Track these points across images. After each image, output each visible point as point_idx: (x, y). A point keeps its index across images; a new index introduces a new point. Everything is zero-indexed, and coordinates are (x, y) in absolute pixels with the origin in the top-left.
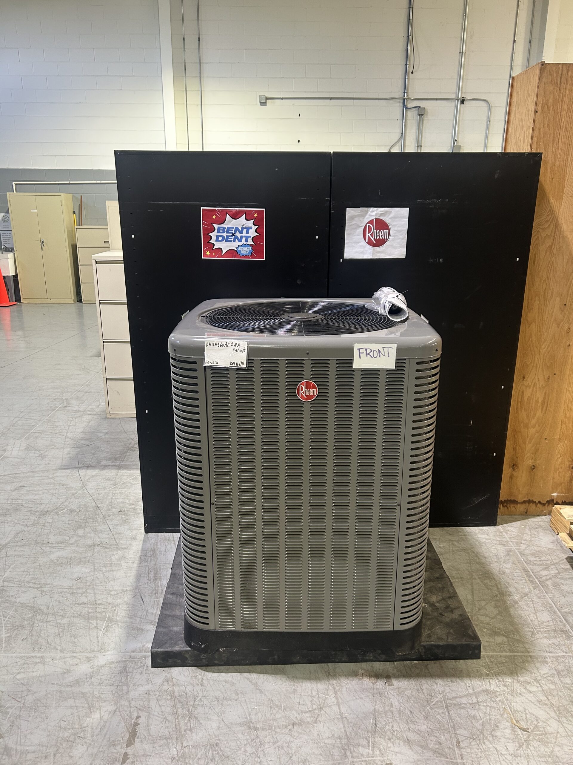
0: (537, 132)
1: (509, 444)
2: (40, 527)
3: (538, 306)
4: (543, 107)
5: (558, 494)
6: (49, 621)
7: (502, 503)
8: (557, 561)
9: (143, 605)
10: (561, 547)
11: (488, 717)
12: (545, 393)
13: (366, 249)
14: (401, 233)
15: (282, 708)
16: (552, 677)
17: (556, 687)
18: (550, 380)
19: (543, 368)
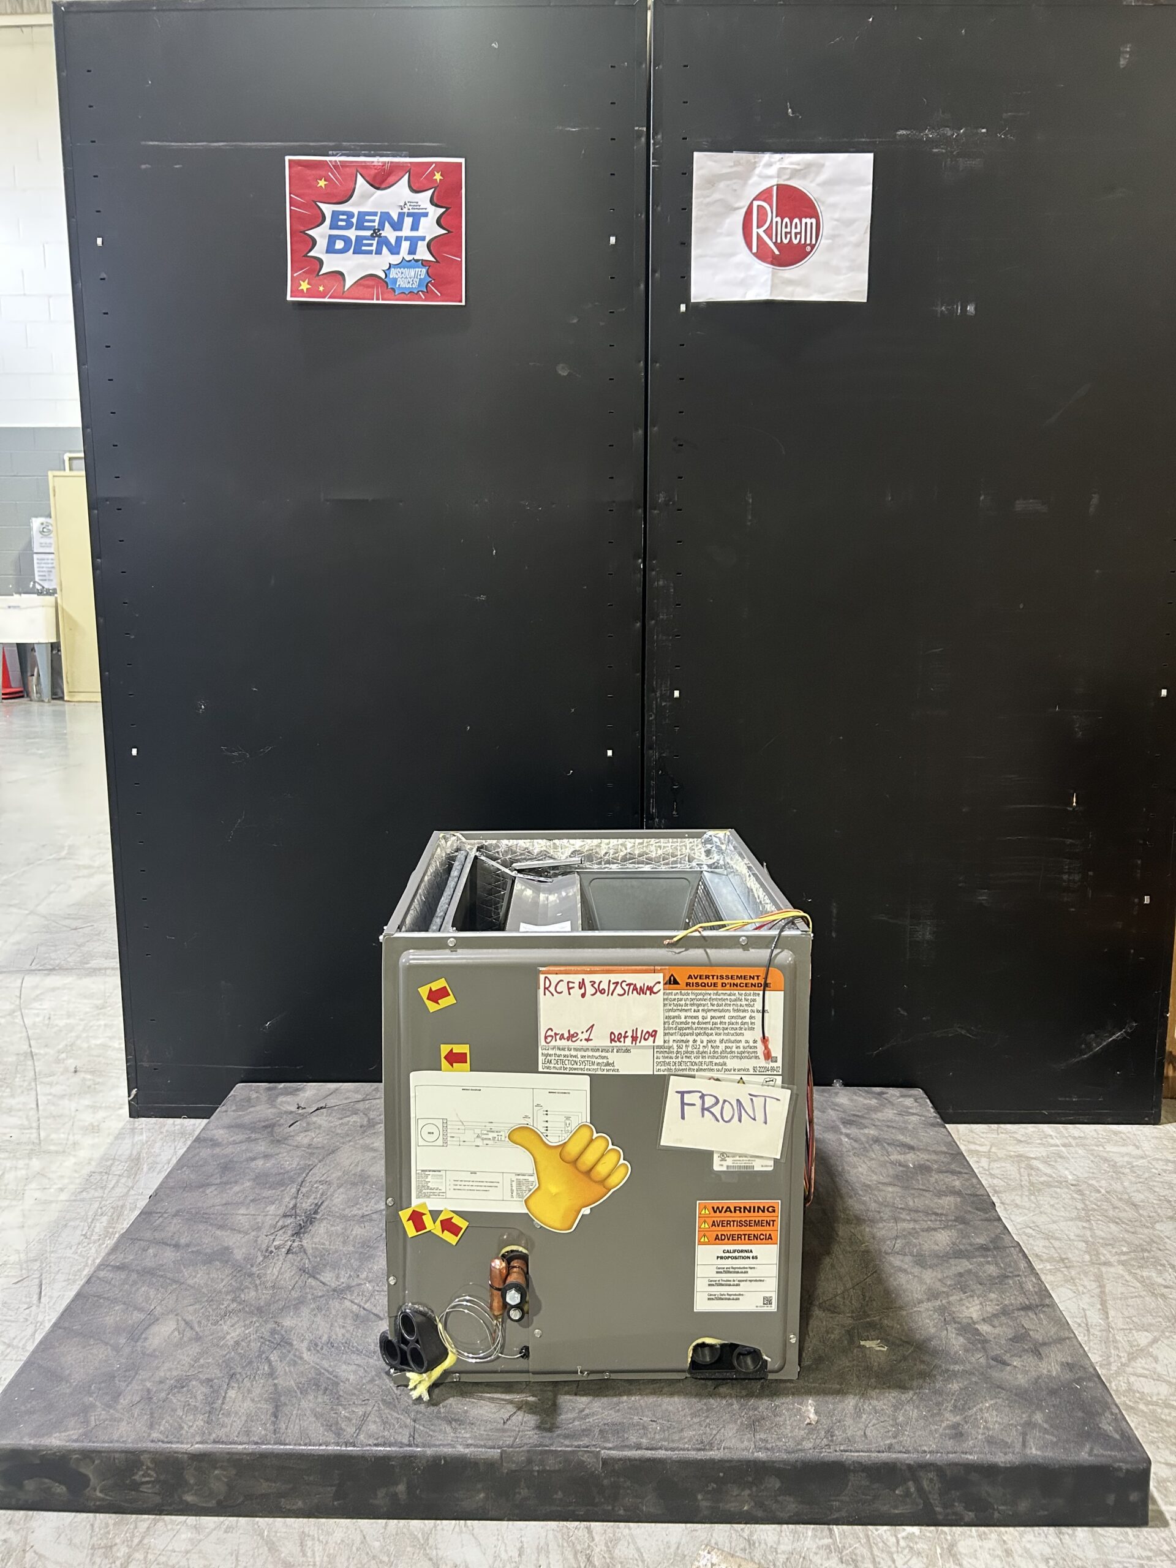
13: (751, 272)
14: (853, 229)
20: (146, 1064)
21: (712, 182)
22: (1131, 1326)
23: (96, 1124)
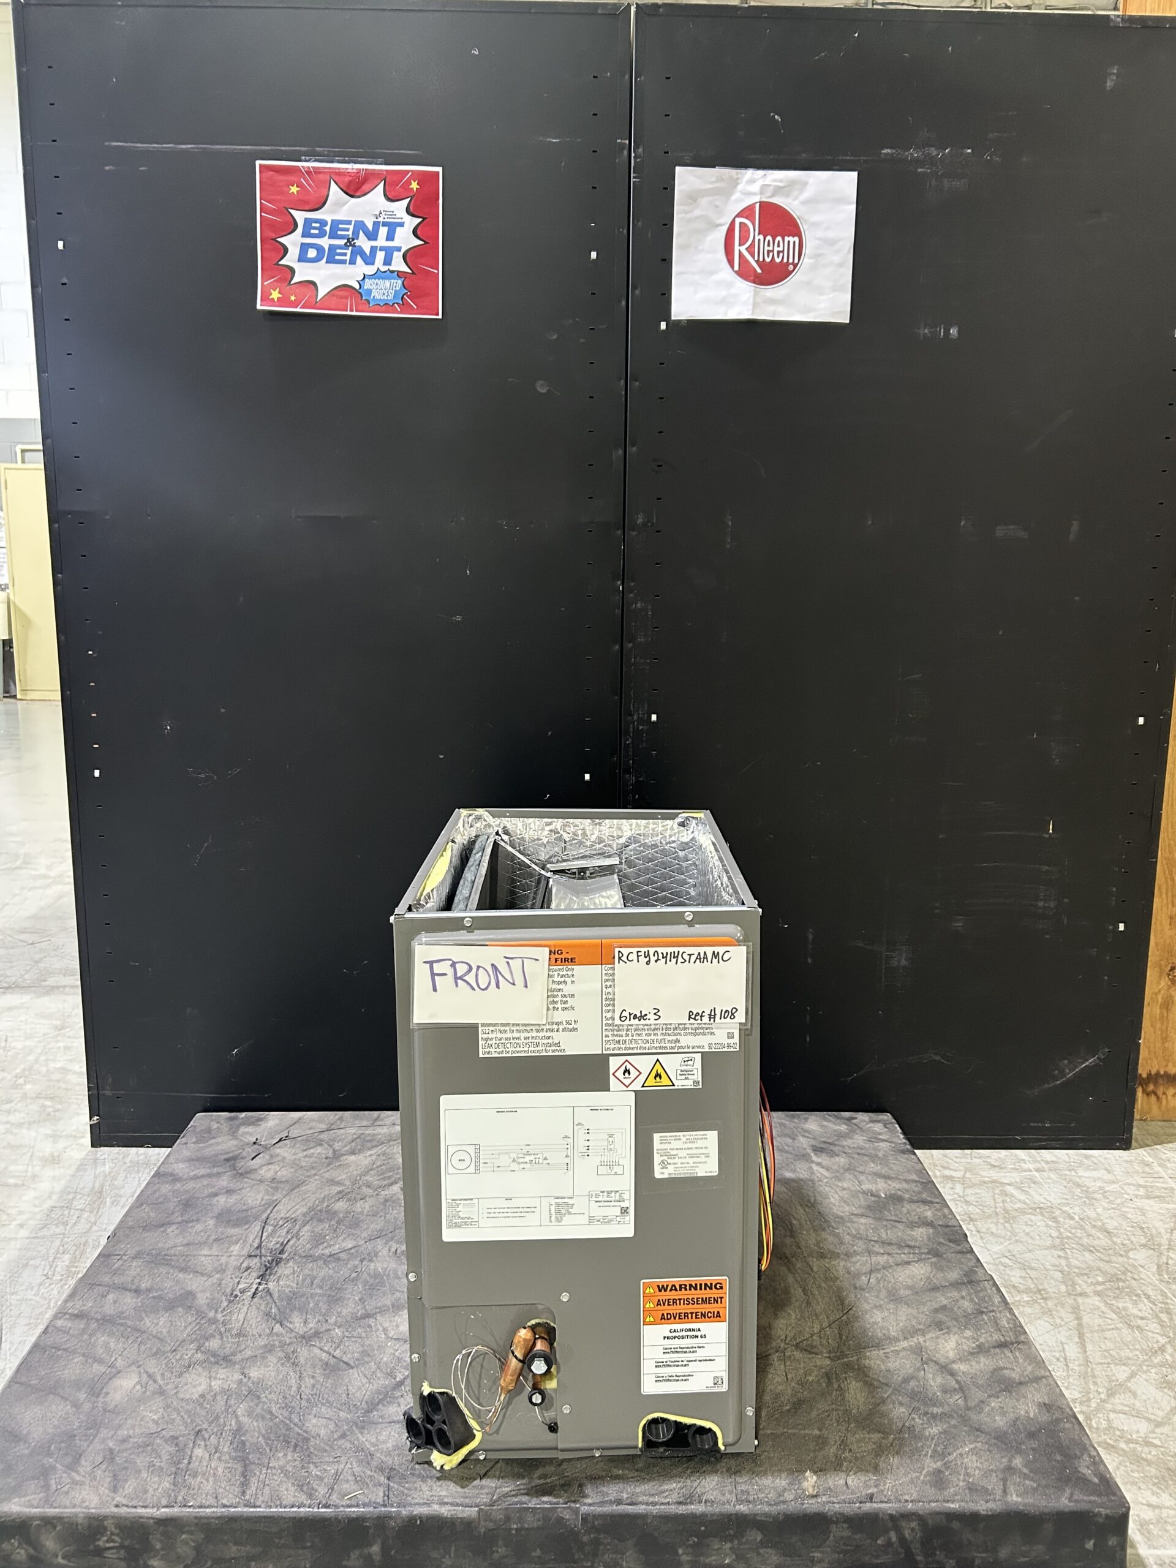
13: (734, 291)
14: (836, 246)
20: (108, 1093)
21: (693, 198)
22: (1109, 1360)
23: (56, 1154)
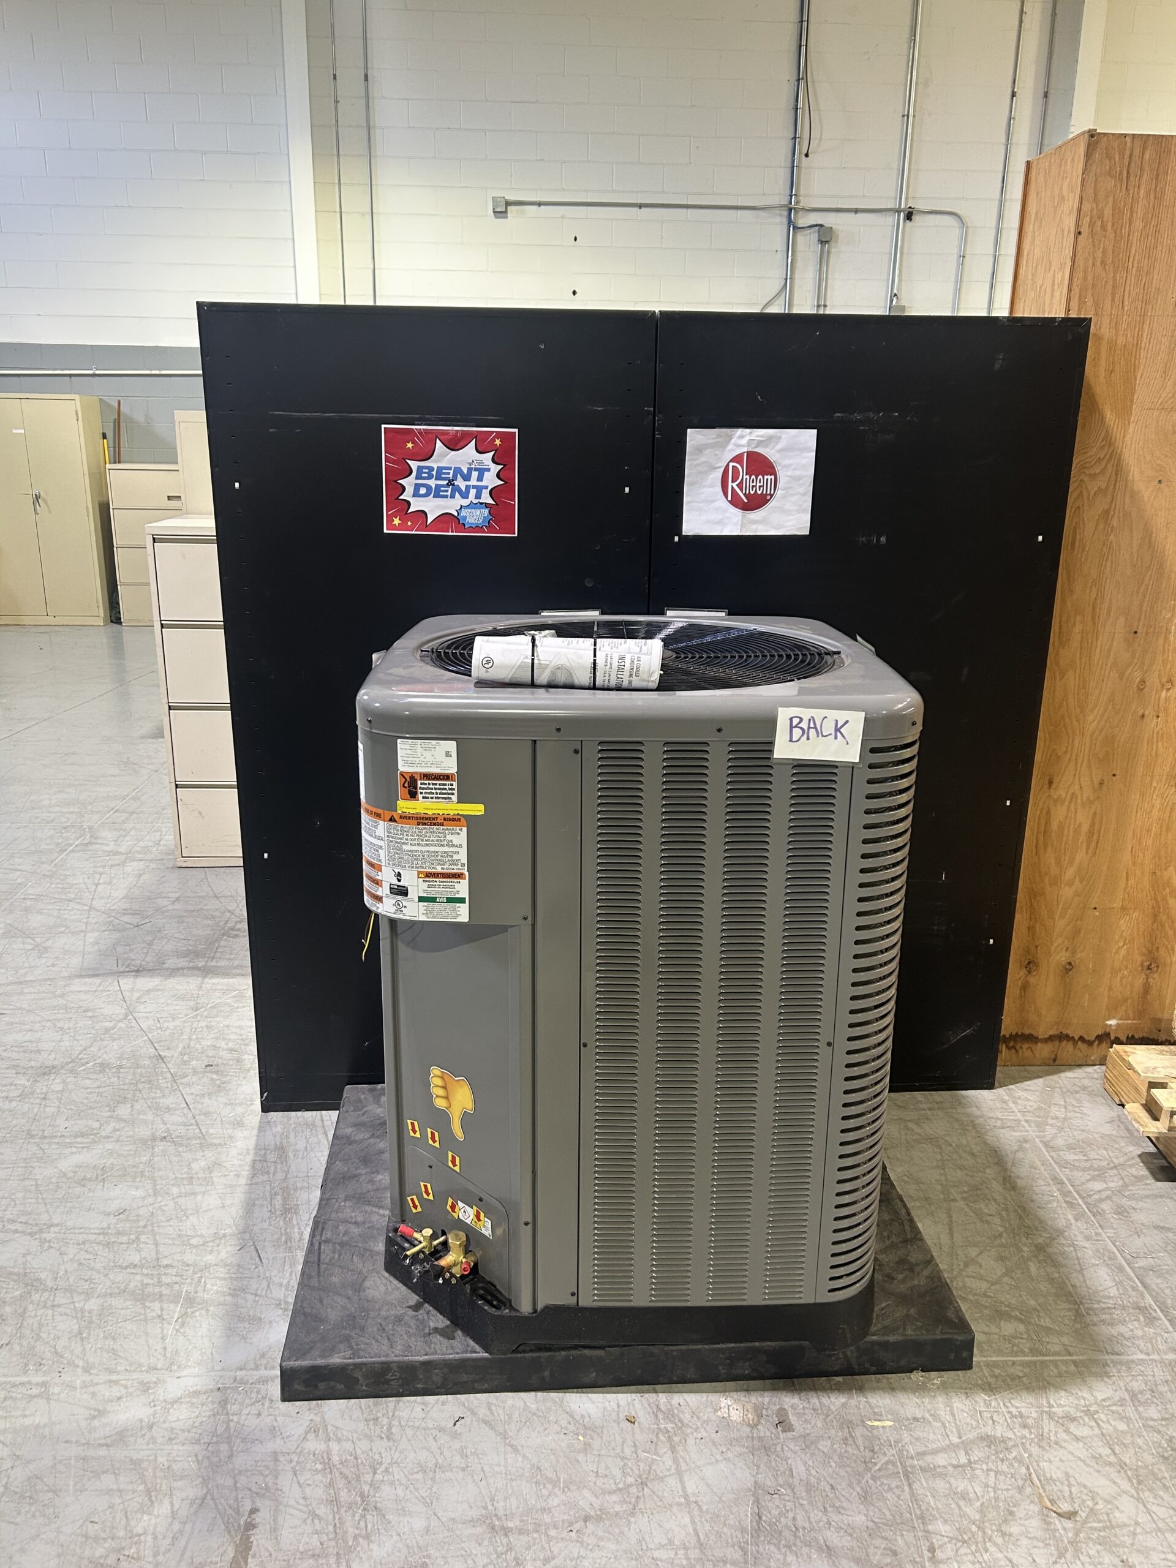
0: (1079, 274)
1: (1020, 920)
2: (37, 1101)
3: (1080, 636)
4: (1092, 225)
5: (1120, 1022)
6: (59, 1306)
7: (1006, 1040)
8: (1122, 1160)
9: (260, 1267)
10: (1128, 1130)
11: (992, 1494)
12: (1095, 814)
13: (727, 515)
14: (801, 482)
15: (562, 1486)
16: (1121, 1405)
17: (1128, 1426)
18: (1104, 787)
19: (1089, 762)
20: (274, 1075)
21: (699, 450)
